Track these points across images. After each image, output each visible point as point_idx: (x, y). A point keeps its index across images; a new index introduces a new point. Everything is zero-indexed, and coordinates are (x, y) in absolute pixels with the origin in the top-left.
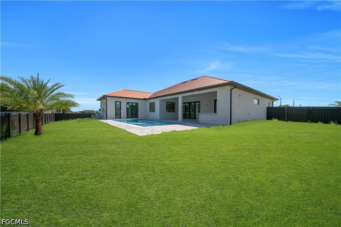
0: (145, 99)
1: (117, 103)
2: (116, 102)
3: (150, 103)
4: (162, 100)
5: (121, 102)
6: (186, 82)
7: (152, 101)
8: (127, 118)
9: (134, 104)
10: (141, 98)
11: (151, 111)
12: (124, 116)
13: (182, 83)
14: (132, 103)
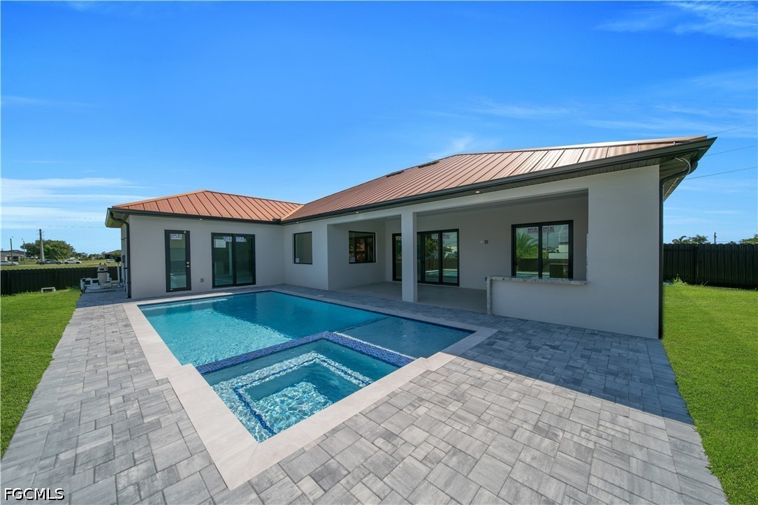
0: (277, 222)
1: (174, 237)
2: (168, 233)
3: (295, 235)
4: (335, 225)
5: (188, 232)
6: (403, 171)
7: (301, 228)
8: (214, 286)
9: (239, 240)
10: (264, 219)
11: (297, 260)
12: (202, 280)
13: (388, 176)
14: (233, 236)
